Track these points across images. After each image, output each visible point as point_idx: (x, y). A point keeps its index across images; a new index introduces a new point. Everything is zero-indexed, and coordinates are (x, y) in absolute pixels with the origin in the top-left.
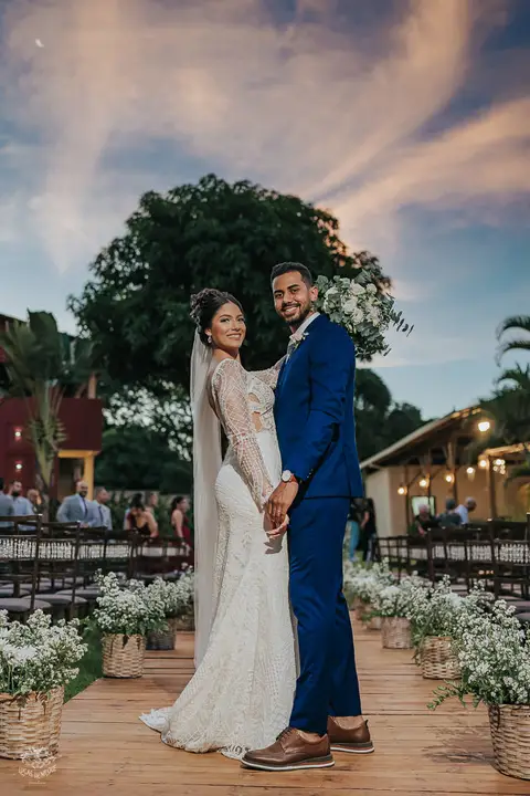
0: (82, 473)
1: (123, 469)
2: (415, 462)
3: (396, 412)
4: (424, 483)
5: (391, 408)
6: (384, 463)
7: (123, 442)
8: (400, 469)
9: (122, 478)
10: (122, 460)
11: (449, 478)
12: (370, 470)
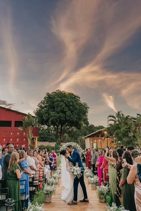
0: (35, 140)
1: (42, 138)
2: (94, 137)
3: (90, 126)
4: (95, 141)
5: (89, 125)
6: (88, 137)
7: (42, 132)
8: (91, 138)
9: (42, 139)
10: (42, 136)
11: (100, 141)
12: (86, 138)
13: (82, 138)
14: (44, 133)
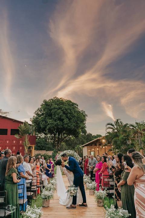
0: (32, 148)
1: (39, 146)
2: (92, 145)
3: (88, 135)
4: (93, 150)
5: (87, 134)
6: (86, 145)
7: (39, 141)
8: (89, 147)
9: (39, 148)
10: (39, 145)
11: (98, 149)
12: (83, 147)
13: (80, 147)
14: (41, 142)
